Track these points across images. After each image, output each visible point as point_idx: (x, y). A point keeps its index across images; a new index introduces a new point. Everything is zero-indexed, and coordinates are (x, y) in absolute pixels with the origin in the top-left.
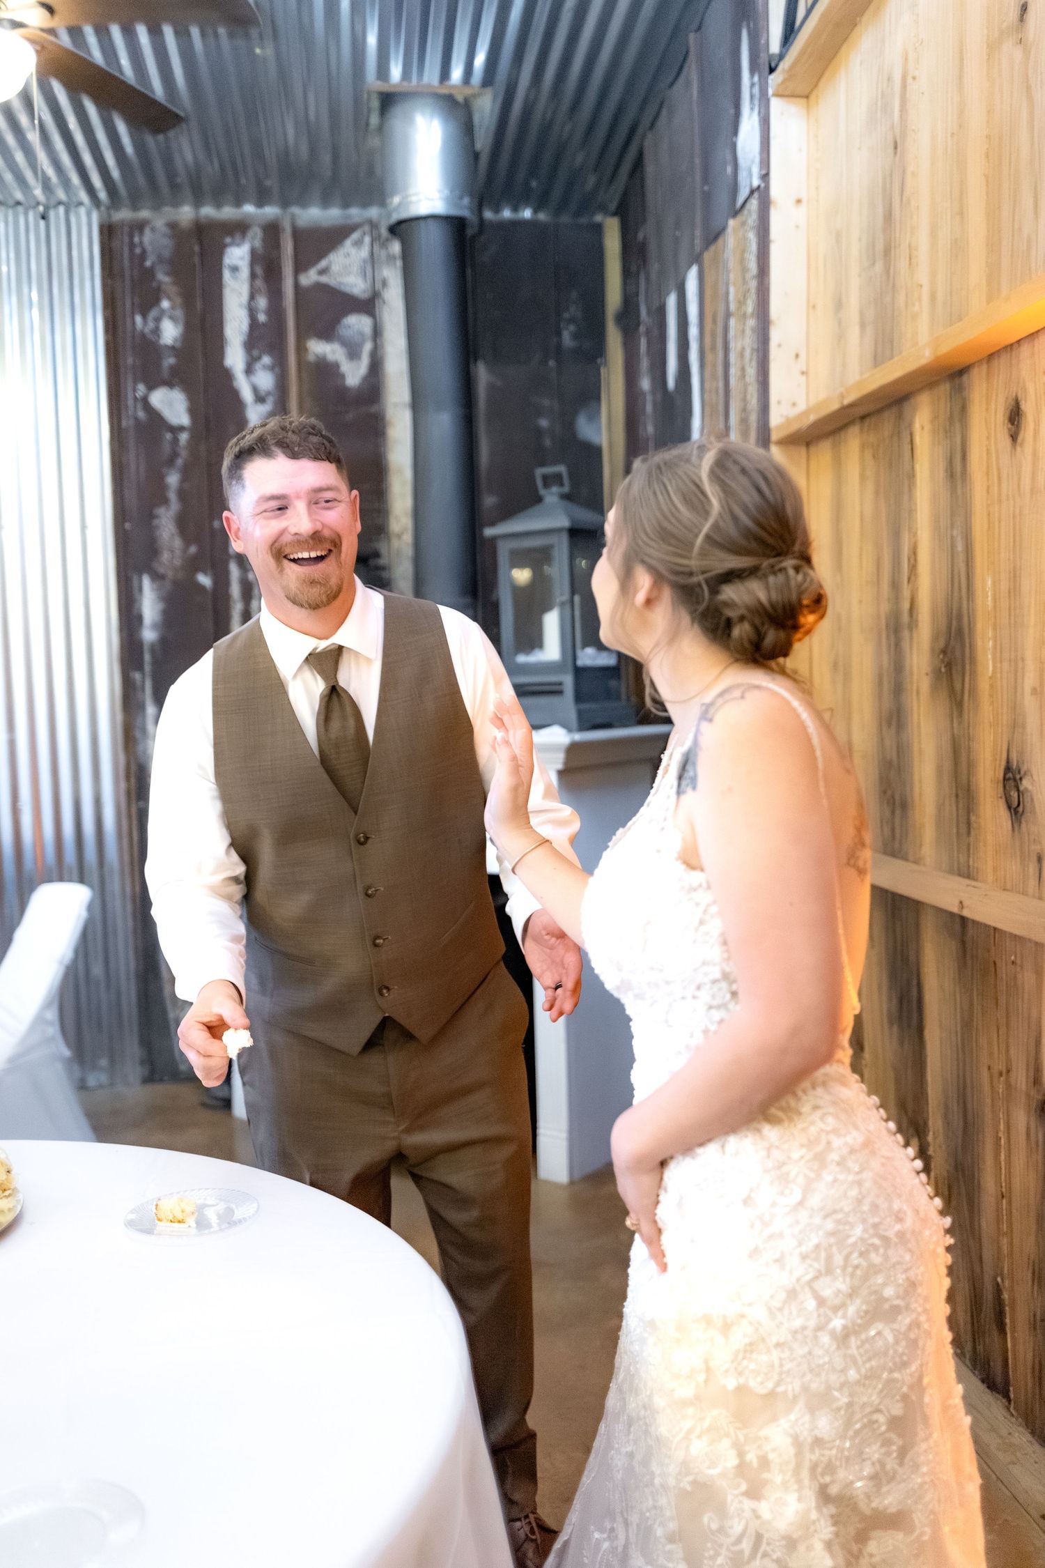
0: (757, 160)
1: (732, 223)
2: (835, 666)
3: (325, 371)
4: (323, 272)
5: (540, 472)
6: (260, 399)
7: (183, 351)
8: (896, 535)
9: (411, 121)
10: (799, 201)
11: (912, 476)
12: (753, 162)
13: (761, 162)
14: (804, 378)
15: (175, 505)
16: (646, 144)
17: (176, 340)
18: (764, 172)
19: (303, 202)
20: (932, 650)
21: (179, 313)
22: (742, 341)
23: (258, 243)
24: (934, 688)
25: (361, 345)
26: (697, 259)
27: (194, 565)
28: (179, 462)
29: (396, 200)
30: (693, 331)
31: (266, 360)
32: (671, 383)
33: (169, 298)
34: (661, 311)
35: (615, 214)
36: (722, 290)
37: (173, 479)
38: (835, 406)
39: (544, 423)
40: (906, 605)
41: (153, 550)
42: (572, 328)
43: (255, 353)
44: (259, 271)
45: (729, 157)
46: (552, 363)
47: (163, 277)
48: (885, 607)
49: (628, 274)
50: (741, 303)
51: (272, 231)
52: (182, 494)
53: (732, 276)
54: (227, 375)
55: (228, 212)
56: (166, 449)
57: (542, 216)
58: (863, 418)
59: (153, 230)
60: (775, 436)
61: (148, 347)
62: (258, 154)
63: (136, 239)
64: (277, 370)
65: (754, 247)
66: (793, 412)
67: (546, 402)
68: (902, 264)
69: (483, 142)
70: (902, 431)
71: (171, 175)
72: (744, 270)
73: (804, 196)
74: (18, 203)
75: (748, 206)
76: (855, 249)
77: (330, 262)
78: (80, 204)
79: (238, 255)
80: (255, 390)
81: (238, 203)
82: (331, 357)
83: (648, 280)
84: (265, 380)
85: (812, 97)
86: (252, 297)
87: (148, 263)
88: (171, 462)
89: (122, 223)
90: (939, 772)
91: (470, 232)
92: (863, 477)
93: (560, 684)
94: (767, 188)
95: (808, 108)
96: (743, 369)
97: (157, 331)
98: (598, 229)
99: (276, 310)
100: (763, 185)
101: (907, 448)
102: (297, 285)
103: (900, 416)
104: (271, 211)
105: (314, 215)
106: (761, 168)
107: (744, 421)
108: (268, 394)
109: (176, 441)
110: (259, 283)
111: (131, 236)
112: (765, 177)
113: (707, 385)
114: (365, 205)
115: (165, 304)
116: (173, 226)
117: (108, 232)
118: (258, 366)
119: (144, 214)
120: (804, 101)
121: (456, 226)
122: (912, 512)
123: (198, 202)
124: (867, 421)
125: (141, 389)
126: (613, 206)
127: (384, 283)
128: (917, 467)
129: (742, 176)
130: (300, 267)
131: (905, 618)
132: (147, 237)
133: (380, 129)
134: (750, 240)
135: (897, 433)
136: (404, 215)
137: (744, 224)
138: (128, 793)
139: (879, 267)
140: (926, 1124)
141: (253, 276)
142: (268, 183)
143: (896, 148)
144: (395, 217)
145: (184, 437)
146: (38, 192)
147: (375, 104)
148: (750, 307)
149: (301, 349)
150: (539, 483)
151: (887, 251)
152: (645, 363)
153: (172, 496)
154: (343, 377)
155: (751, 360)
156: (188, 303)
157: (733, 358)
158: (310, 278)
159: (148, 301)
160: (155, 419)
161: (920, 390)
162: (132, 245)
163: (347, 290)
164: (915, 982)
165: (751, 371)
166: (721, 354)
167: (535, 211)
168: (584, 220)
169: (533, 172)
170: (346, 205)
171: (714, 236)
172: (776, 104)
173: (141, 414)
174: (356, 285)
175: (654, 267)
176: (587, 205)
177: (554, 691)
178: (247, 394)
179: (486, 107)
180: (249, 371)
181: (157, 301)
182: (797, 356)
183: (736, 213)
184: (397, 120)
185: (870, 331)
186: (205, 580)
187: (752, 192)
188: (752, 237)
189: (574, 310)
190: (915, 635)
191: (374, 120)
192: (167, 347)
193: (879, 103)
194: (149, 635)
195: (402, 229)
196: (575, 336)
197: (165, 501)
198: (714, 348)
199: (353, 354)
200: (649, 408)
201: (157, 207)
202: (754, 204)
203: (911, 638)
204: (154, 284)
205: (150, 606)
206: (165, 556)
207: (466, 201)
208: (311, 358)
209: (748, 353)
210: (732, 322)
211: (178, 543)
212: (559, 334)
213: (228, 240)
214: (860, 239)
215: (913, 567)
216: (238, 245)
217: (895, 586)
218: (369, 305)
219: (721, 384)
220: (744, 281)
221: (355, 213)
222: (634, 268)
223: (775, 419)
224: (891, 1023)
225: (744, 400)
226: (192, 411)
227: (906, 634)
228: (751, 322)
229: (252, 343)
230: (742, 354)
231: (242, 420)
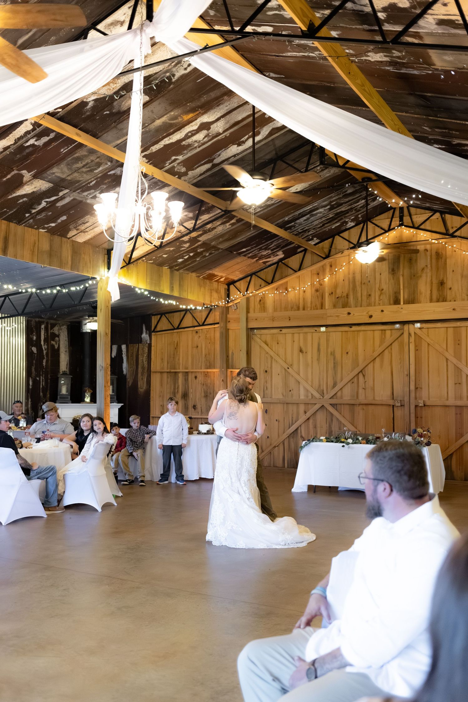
1: (138, 344)
3: (53, 346)
4: (53, 330)
6: (45, 350)
7: (35, 341)
12: (146, 340)
15: (34, 366)
17: (35, 339)
21: (36, 335)
23: (45, 325)
25: (58, 342)
26: (127, 344)
27: (37, 376)
28: (35, 360)
31: (46, 343)
33: (35, 333)
37: (34, 362)
41: (31, 373)
44: (46, 329)
45: (140, 337)
47: (34, 329)
51: (47, 323)
53: (140, 350)
54: (41, 345)
56: (34, 357)
60: (152, 371)
63: (31, 323)
64: (47, 345)
65: (147, 349)
79: (43, 326)
80: (45, 348)
82: (54, 344)
84: (46, 347)
86: (44, 334)
87: (32, 327)
89: (29, 320)
97: (33, 338)
99: (48, 336)
102: (50, 332)
104: (49, 320)
105: (52, 321)
107: (143, 368)
109: (35, 355)
110: (45, 331)
112: (150, 343)
116: (35, 321)
119: (32, 319)
122: (178, 382)
123: (39, 318)
125: (30, 346)
129: (143, 340)
130: (51, 330)
148: (145, 356)
149: (51, 342)
153: (34, 364)
154: (55, 347)
156: (37, 334)
158: (52, 331)
159: (32, 333)
160: (32, 351)
171: (132, 343)
173: (30, 350)
174: (57, 333)
180: (44, 345)
181: (33, 333)
183: (140, 343)
186: (38, 379)
187: (146, 343)
192: (33, 340)
194: (30, 387)
199: (56, 344)
201: (34, 318)
205: (31, 383)
206: (33, 374)
208: (51, 344)
209: (144, 360)
211: (34, 372)
213: (42, 324)
218: (58, 336)
220: (143, 352)
221: (57, 322)
226: (37, 351)
229: (44, 341)
231: (43, 353)
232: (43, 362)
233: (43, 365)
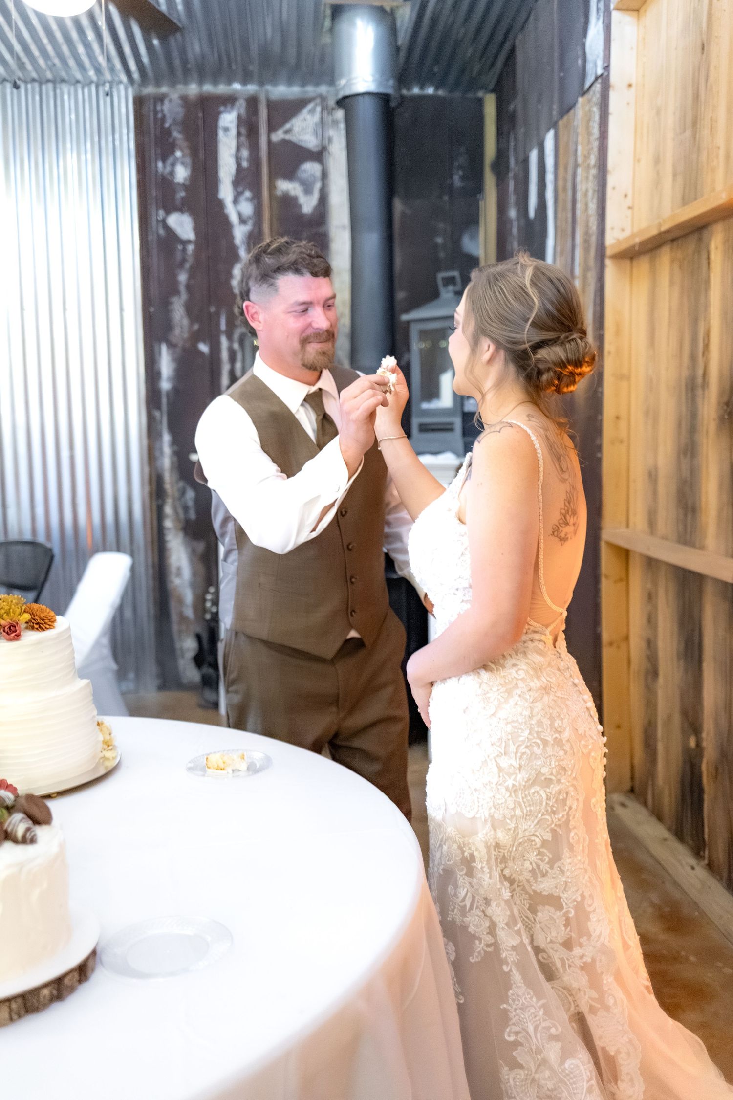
0: (601, 55)
1: (580, 100)
2: (647, 413)
3: (288, 202)
4: (287, 132)
5: (441, 275)
6: (243, 221)
7: (190, 186)
8: (695, 322)
9: (353, 24)
10: (630, 85)
11: (708, 281)
12: (598, 56)
13: (604, 57)
14: (629, 212)
15: (184, 296)
16: (517, 42)
17: (185, 179)
18: (606, 64)
19: (274, 81)
20: (719, 403)
21: (188, 160)
22: (586, 185)
23: (243, 111)
24: (719, 428)
25: (314, 182)
26: (554, 125)
27: (196, 337)
28: (187, 265)
29: (342, 82)
30: (550, 177)
31: (248, 194)
32: (532, 213)
33: (182, 150)
34: (526, 161)
35: (492, 91)
36: (572, 148)
37: (183, 277)
38: (654, 232)
39: (439, 240)
40: (700, 372)
41: (168, 326)
42: (460, 173)
43: (240, 189)
44: (244, 131)
45: (580, 53)
46: (446, 198)
47: (176, 134)
48: (685, 373)
49: (500, 133)
50: (587, 157)
51: (252, 102)
52: (188, 287)
53: (580, 139)
54: (220, 205)
55: (222, 89)
56: (179, 256)
57: (441, 93)
58: (673, 240)
59: (170, 101)
60: (609, 252)
61: (167, 183)
62: (246, 47)
63: (159, 108)
64: (256, 202)
65: (597, 118)
66: (622, 236)
67: (441, 226)
68: (706, 132)
69: (403, 38)
70: (702, 249)
71: (185, 62)
72: (589, 134)
73: (634, 82)
74: (78, 82)
75: (593, 88)
76: (670, 119)
77: (293, 125)
78: (120, 82)
79: (228, 119)
80: (240, 215)
81: (229, 82)
82: (293, 193)
83: (516, 139)
84: (247, 208)
85: (642, 11)
86: (238, 149)
87: (167, 125)
88: (181, 265)
89: (148, 97)
90: (721, 487)
91: (393, 104)
92: (672, 283)
93: (452, 424)
94: (608, 75)
95: (638, 18)
96: (586, 205)
97: (172, 173)
98: (480, 102)
99: (255, 159)
100: (606, 74)
101: (704, 262)
102: (269, 141)
103: (700, 240)
104: (252, 88)
105: (281, 91)
106: (604, 62)
107: (586, 241)
108: (249, 218)
109: (184, 250)
110: (243, 139)
111: (155, 106)
112: (607, 68)
113: (559, 215)
114: (317, 84)
115: (178, 154)
116: (184, 99)
117: (139, 102)
118: (242, 198)
119: (164, 89)
120: (635, 13)
121: (383, 99)
122: (707, 306)
123: (201, 82)
124: (675, 243)
125: (161, 213)
126: (491, 86)
127: (330, 140)
128: (712, 275)
129: (589, 66)
130: (272, 128)
131: (700, 380)
132: (166, 107)
133: (332, 30)
134: (594, 113)
135: (698, 251)
136: (348, 92)
137: (589, 101)
138: (151, 494)
139: (688, 133)
140: (701, 726)
141: (239, 134)
142: (251, 68)
143: (703, 49)
144: (341, 94)
145: (190, 248)
146: (92, 73)
147: (328, 12)
148: (593, 160)
149: (272, 187)
150: (440, 283)
151: (695, 123)
152: (512, 198)
153: (182, 289)
154: (300, 206)
155: (593, 198)
156: (194, 153)
157: (579, 196)
158: (278, 136)
159: (166, 150)
160: (171, 234)
161: (716, 221)
162: (156, 112)
163: (303, 144)
164: (697, 630)
165: (593, 206)
166: (570, 193)
167: (437, 89)
168: (470, 95)
169: (436, 61)
170: (304, 84)
171: (567, 109)
172: (616, 16)
173: (162, 232)
174: (310, 141)
175: (521, 131)
176: (474, 84)
177: (447, 428)
178: (234, 218)
179: (406, 15)
180: (236, 201)
181: (172, 152)
182: (626, 196)
183: (584, 93)
184: (343, 25)
185: (680, 179)
186: (204, 348)
187: (597, 79)
188: (596, 110)
189: (462, 160)
190: (706, 392)
191: (327, 23)
192: (179, 184)
193: (692, 17)
194: (165, 385)
195: (345, 102)
196: (463, 178)
197: (177, 292)
198: (565, 189)
199: (308, 191)
200: (515, 231)
201: (173, 84)
202: (598, 87)
203: (704, 393)
204: (171, 140)
205: (166, 366)
206: (177, 331)
207: (391, 82)
208: (279, 193)
209: (590, 193)
210: (579, 171)
211: (186, 322)
212: (451, 177)
213: (222, 108)
214: (674, 114)
215: (707, 346)
216: (229, 112)
217: (693, 358)
218: (319, 155)
219: (570, 215)
220: (589, 142)
221: (310, 90)
222: (506, 130)
223: (610, 239)
224: (679, 658)
225: (587, 226)
226: (196, 229)
227: (699, 392)
228: (594, 171)
229: (237, 183)
230: (586, 194)
231: (230, 237)
232: (230, 276)
233: (230, 288)
